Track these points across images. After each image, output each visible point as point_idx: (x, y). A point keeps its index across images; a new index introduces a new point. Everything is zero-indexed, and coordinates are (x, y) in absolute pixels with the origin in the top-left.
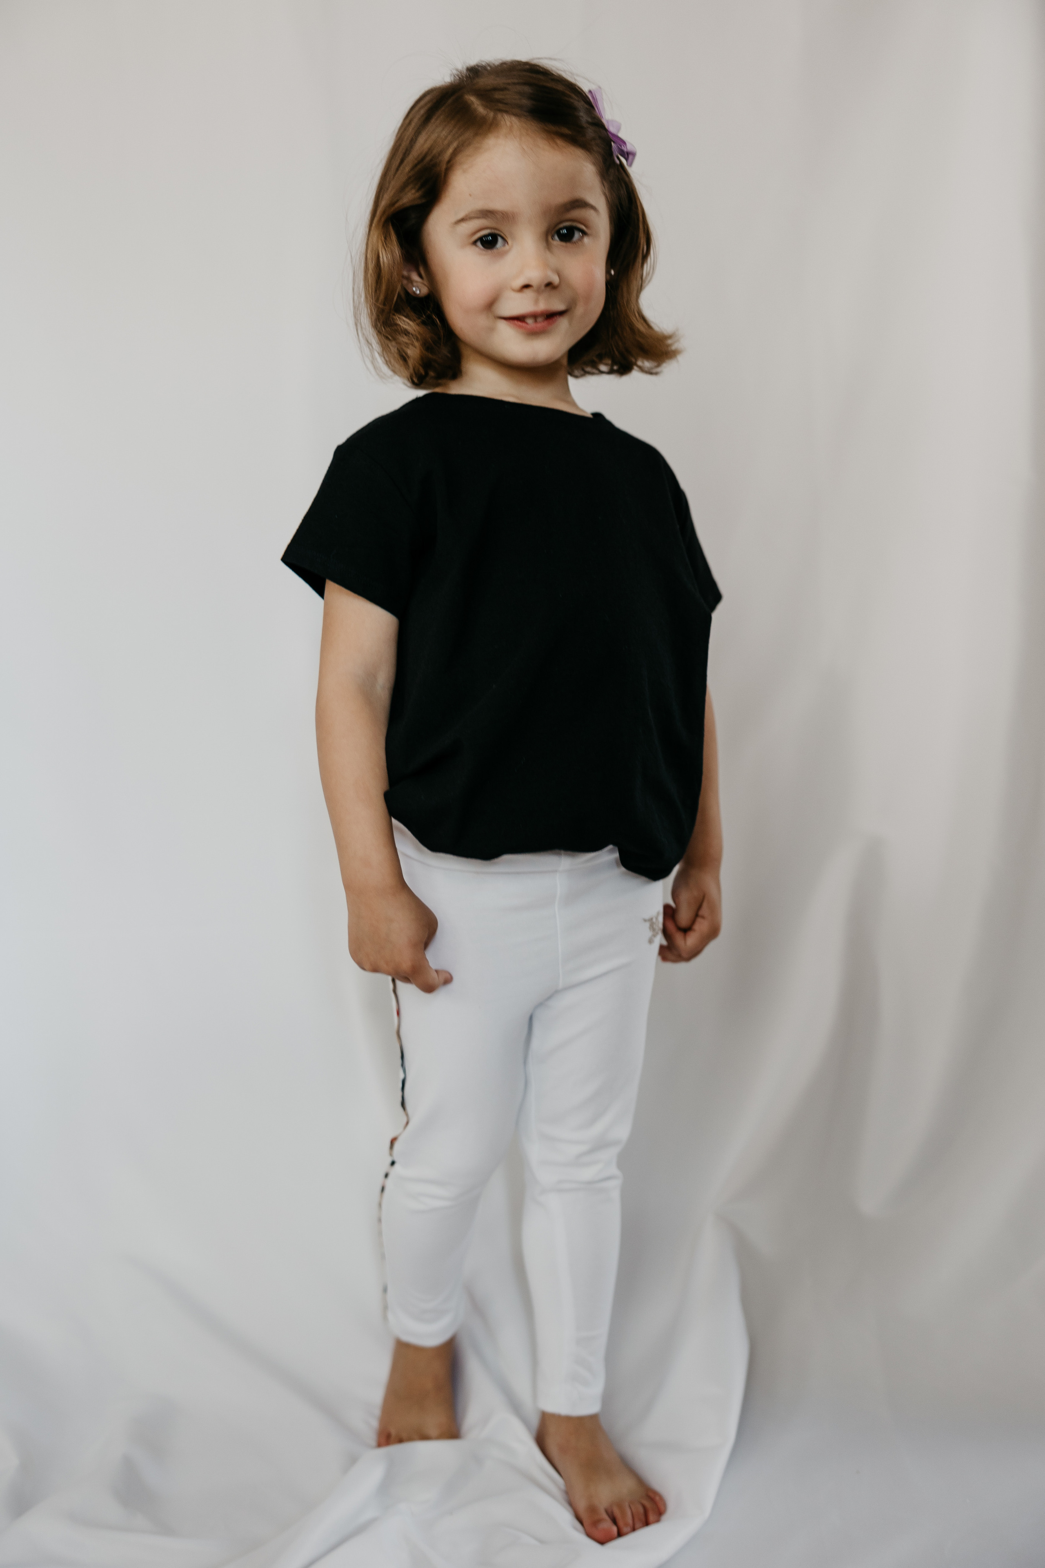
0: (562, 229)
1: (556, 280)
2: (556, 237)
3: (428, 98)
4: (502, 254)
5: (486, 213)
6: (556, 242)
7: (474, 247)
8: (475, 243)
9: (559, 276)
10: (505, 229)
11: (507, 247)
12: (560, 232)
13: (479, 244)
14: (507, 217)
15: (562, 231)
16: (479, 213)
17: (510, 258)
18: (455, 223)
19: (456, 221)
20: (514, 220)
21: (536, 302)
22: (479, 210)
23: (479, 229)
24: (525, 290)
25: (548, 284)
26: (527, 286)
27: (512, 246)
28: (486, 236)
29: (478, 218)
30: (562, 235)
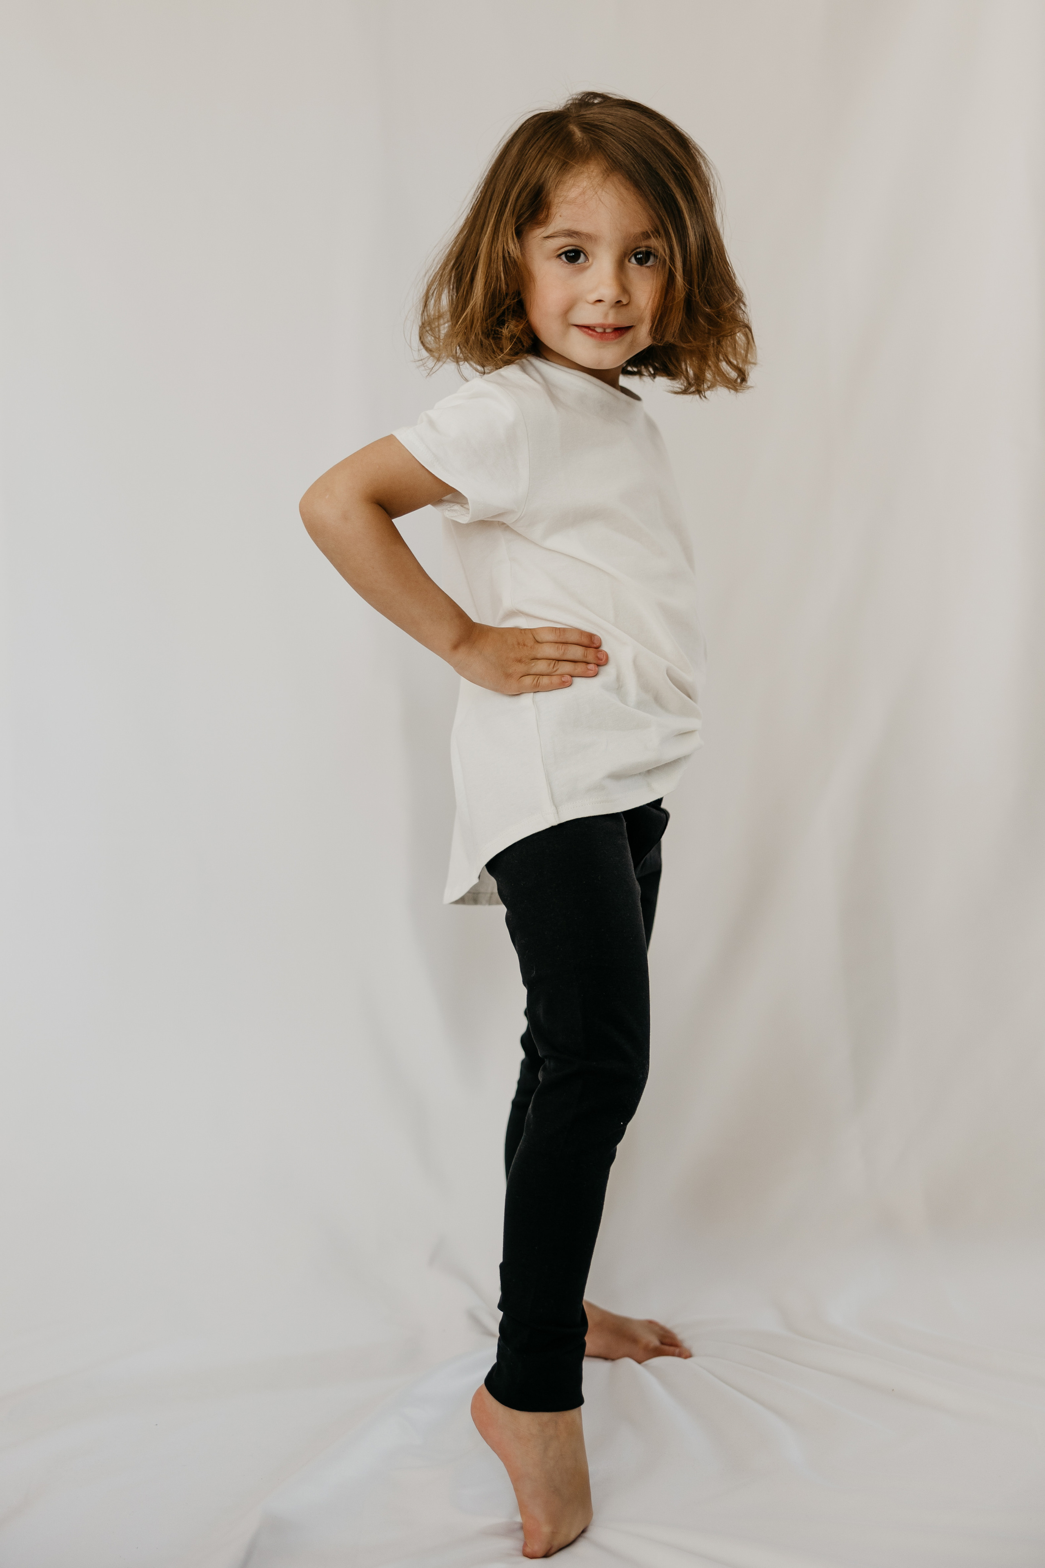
0: (638, 253)
1: (625, 300)
2: (632, 260)
4: (583, 269)
5: (571, 233)
6: (632, 264)
7: (558, 260)
8: (559, 256)
9: (629, 296)
10: (588, 247)
11: (587, 264)
12: (635, 255)
13: (563, 257)
14: (589, 237)
15: (639, 255)
16: (566, 232)
17: (589, 273)
18: (544, 237)
19: (545, 236)
20: (596, 240)
21: (606, 315)
22: (568, 230)
23: (564, 245)
24: (599, 304)
25: (619, 302)
26: (600, 301)
27: (592, 264)
28: (570, 251)
29: (564, 236)
30: (639, 258)
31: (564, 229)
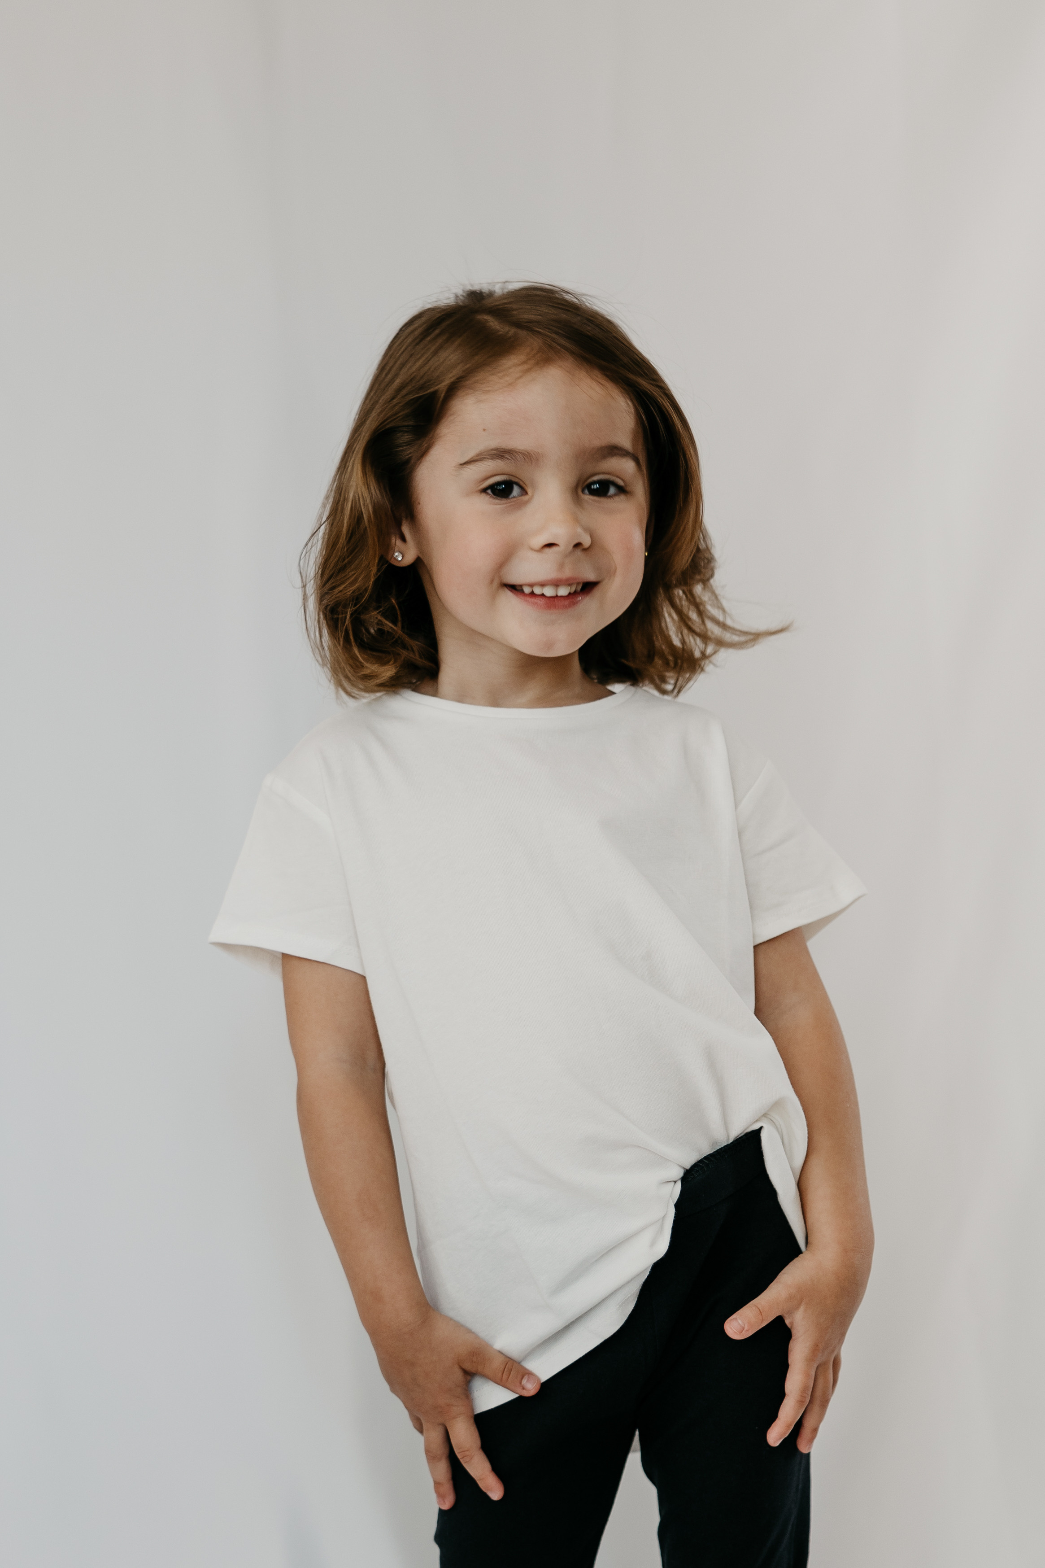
0: (594, 483)
1: (587, 541)
2: (586, 491)
3: (423, 319)
4: (520, 506)
5: (501, 454)
6: (587, 497)
7: (483, 495)
8: (484, 491)
9: (591, 536)
10: (523, 473)
11: (526, 498)
12: (591, 487)
13: (489, 491)
14: (530, 458)
15: (594, 485)
16: (494, 452)
17: (529, 509)
18: (461, 464)
19: (462, 462)
20: (537, 459)
21: (561, 566)
22: (496, 449)
23: (491, 473)
24: (547, 550)
25: (578, 545)
26: (550, 545)
27: (533, 496)
28: (499, 483)
29: (492, 459)
30: (594, 489)
31: (491, 448)
